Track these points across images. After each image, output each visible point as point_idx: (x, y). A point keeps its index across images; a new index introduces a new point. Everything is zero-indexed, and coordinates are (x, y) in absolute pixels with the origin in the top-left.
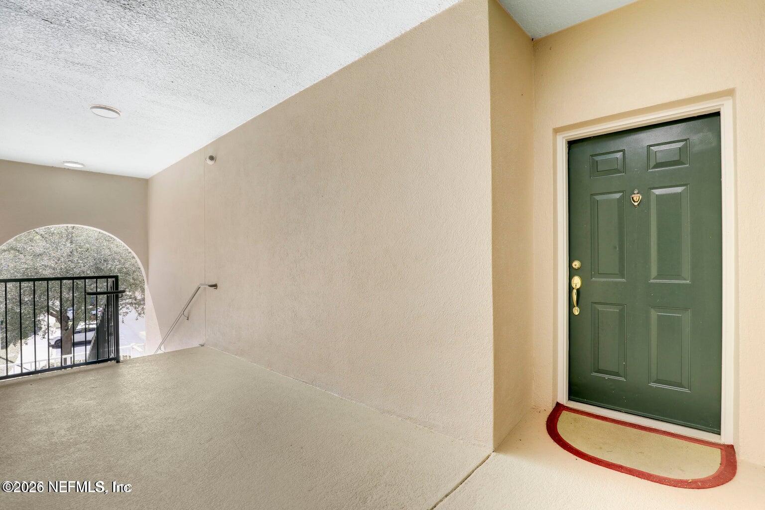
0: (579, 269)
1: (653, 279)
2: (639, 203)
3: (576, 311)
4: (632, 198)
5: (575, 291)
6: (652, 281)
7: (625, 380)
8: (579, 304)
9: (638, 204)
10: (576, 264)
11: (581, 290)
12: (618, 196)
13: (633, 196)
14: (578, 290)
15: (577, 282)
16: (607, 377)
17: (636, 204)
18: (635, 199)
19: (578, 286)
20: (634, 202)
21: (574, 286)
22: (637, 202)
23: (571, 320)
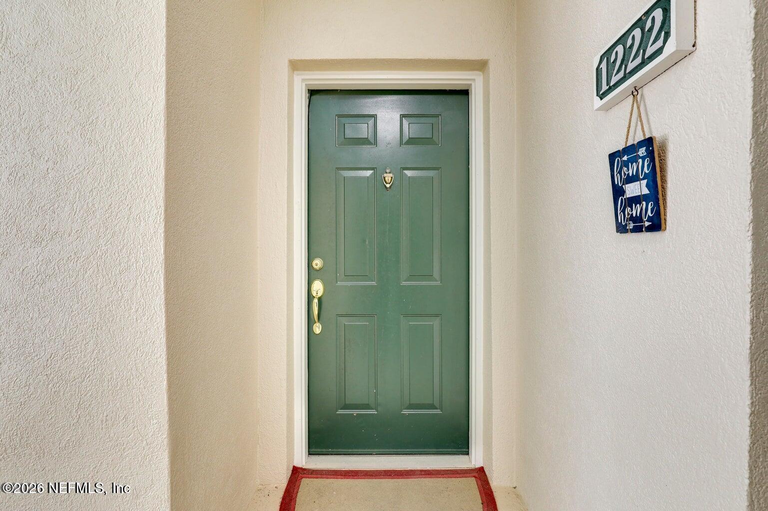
0: (320, 269)
1: (405, 281)
2: (392, 185)
3: (317, 329)
4: (384, 178)
5: (316, 301)
6: (404, 283)
7: (376, 413)
8: (321, 318)
9: (390, 187)
10: (318, 263)
11: (324, 300)
12: (369, 173)
13: (385, 175)
14: (320, 299)
15: (318, 287)
16: (355, 412)
17: (388, 186)
18: (387, 178)
19: (320, 295)
20: (386, 183)
21: (314, 294)
22: (389, 183)
23: (310, 342)
